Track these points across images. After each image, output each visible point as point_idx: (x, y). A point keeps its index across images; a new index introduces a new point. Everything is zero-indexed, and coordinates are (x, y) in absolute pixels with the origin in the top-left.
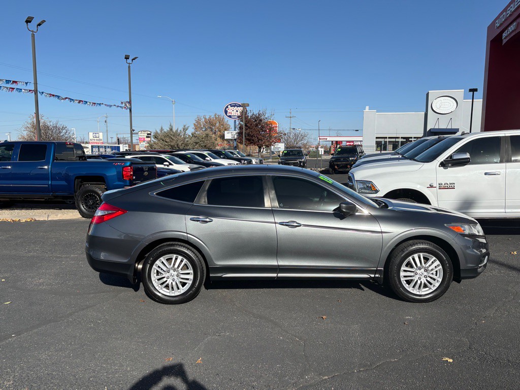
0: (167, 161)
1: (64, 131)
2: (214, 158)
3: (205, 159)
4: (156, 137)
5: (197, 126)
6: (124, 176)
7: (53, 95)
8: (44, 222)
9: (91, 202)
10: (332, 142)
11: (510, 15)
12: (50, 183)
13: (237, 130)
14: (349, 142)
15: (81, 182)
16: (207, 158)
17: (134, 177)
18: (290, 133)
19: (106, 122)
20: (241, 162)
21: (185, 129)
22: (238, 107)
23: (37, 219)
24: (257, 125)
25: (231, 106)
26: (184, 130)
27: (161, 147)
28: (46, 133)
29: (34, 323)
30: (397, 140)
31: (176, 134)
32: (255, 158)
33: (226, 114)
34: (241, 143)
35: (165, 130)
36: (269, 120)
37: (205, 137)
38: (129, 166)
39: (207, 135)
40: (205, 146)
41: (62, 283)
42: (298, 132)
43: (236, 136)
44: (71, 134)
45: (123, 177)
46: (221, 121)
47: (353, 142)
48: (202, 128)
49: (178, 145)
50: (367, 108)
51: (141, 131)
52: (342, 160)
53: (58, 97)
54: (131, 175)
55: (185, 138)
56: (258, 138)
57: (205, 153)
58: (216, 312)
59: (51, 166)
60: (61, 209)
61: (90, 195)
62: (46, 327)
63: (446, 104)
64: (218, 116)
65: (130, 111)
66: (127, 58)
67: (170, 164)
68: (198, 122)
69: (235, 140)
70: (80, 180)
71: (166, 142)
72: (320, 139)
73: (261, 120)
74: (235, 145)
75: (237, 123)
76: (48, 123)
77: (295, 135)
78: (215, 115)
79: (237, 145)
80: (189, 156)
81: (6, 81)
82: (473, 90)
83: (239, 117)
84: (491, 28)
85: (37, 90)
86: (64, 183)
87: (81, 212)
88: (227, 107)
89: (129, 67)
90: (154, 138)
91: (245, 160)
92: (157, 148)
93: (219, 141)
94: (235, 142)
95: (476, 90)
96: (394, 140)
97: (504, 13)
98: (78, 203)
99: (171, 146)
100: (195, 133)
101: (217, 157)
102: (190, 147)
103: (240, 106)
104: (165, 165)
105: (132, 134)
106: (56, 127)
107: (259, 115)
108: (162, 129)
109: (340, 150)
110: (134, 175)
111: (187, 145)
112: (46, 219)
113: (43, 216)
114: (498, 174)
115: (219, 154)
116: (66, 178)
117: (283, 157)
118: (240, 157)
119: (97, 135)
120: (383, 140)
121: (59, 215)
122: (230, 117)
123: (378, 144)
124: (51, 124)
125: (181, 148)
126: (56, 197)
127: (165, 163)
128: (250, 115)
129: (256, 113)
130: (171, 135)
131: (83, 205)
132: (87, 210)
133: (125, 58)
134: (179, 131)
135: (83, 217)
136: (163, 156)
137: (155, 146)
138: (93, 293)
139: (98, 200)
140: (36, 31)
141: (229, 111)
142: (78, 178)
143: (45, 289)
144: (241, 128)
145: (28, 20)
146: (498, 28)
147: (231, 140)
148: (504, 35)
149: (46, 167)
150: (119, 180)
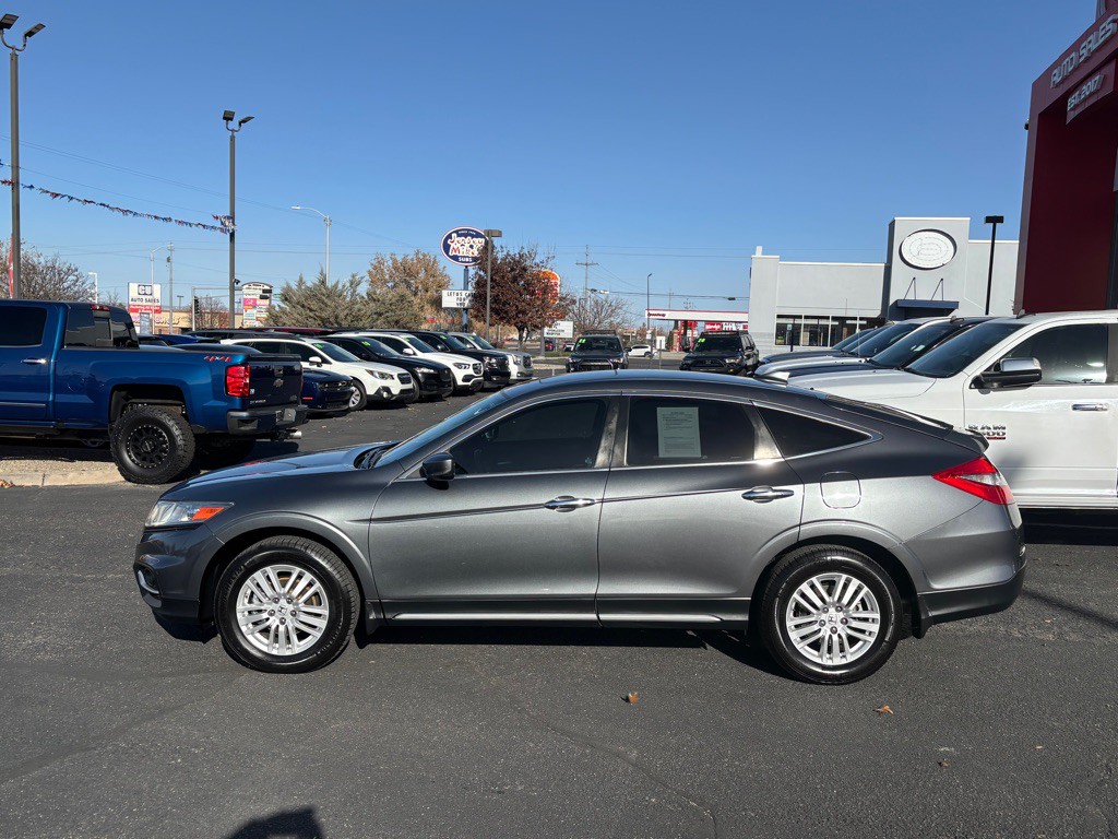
0: (316, 354)
1: (71, 278)
2: (423, 350)
3: (402, 353)
4: (286, 299)
5: (376, 276)
6: (230, 387)
7: (57, 195)
8: (35, 489)
9: (148, 446)
10: (676, 321)
11: (1087, 59)
12: (51, 399)
13: (470, 288)
14: (712, 323)
15: (126, 399)
16: (406, 350)
17: (253, 391)
18: (586, 300)
19: (169, 260)
20: (482, 361)
21: (354, 284)
22: (473, 236)
23: (17, 483)
24: (515, 280)
25: (459, 236)
26: (352, 283)
27: (298, 321)
28: (29, 282)
29: (30, 754)
30: (822, 322)
31: (333, 294)
32: (512, 351)
33: (447, 253)
34: (479, 316)
35: (309, 284)
36: (543, 270)
37: (397, 301)
38: (242, 365)
39: (402, 298)
40: (397, 322)
41: (92, 646)
42: (603, 297)
43: (467, 302)
44: (86, 286)
45: (227, 391)
46: (430, 267)
47: (719, 323)
48: (386, 282)
49: (337, 317)
50: (759, 249)
51: (249, 284)
52: (708, 362)
54: (245, 384)
55: (353, 303)
56: (517, 307)
57: (403, 338)
58: (481, 729)
59: (56, 359)
60: (72, 459)
61: (147, 429)
62: (62, 763)
63: (932, 247)
64: (425, 256)
65: (232, 235)
66: (228, 117)
67: (325, 361)
68: (378, 268)
69: (466, 310)
70: (124, 393)
71: (311, 310)
72: (649, 315)
73: (525, 269)
74: (465, 322)
75: (472, 272)
76: (35, 259)
77: (596, 302)
78: (417, 254)
79: (470, 322)
80: (367, 344)
82: (995, 220)
83: (475, 259)
84: (1039, 86)
85: (18, 182)
86: (84, 399)
87: (124, 469)
88: (450, 236)
89: (233, 138)
90: (282, 301)
91: (491, 356)
92: (289, 323)
93: (429, 313)
94: (465, 315)
95: (1000, 219)
96: (815, 322)
97: (1073, 55)
98: (116, 447)
99: (322, 319)
100: (375, 293)
101: (429, 347)
102: (365, 322)
103: (478, 235)
104: (312, 363)
105: (232, 290)
106: (54, 267)
107: (521, 256)
108: (301, 282)
109: (703, 340)
110: (251, 385)
111: (357, 318)
112: (40, 484)
113: (31, 477)
114: (1102, 409)
115: (432, 341)
116: (90, 387)
117: (578, 353)
118: (479, 348)
119: (148, 291)
120: (791, 321)
121: (71, 475)
122: (455, 258)
123: (781, 330)
124: (42, 260)
125: (345, 324)
126: (63, 431)
127: (311, 359)
128: (500, 256)
129: (514, 251)
130: (321, 294)
131: (128, 452)
132: (137, 464)
133: (224, 118)
134: (340, 286)
135: (128, 479)
136: (308, 342)
137: (285, 319)
138: (171, 674)
139: (165, 442)
140: (20, 47)
141: (452, 245)
142: (118, 388)
143: (49, 660)
144: (480, 284)
145: (5, 21)
146: (1057, 85)
147: (456, 310)
148: (1072, 102)
149: (43, 361)
150: (217, 396)
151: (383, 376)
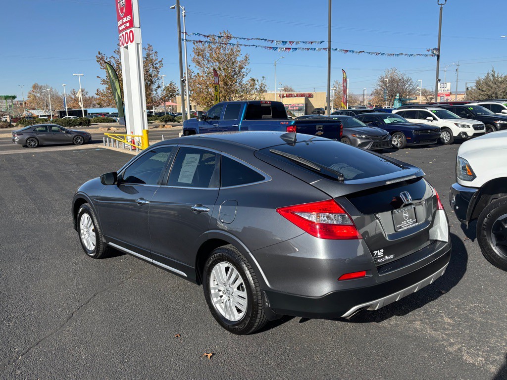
0: (431, 115)
7: (347, 51)
16: (503, 111)
19: (457, 70)
53: (353, 52)
57: (503, 104)
59: (241, 124)
65: (438, 58)
67: (435, 119)
80: (471, 109)
81: (283, 42)
85: (330, 48)
89: (441, 9)
104: (429, 120)
127: (428, 118)
136: (429, 110)
149: (237, 126)
151: (463, 126)
